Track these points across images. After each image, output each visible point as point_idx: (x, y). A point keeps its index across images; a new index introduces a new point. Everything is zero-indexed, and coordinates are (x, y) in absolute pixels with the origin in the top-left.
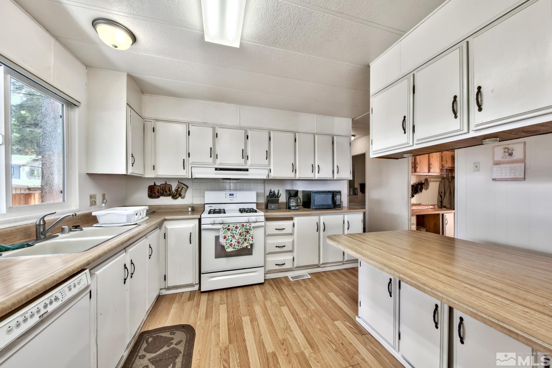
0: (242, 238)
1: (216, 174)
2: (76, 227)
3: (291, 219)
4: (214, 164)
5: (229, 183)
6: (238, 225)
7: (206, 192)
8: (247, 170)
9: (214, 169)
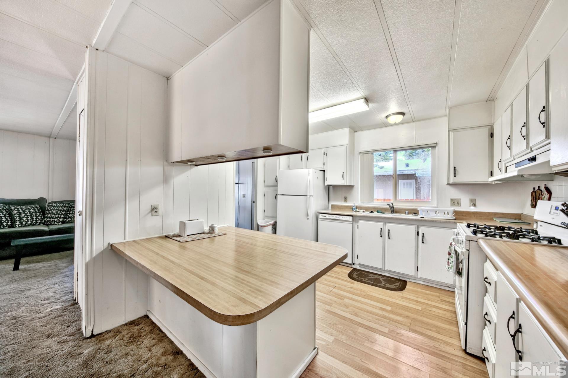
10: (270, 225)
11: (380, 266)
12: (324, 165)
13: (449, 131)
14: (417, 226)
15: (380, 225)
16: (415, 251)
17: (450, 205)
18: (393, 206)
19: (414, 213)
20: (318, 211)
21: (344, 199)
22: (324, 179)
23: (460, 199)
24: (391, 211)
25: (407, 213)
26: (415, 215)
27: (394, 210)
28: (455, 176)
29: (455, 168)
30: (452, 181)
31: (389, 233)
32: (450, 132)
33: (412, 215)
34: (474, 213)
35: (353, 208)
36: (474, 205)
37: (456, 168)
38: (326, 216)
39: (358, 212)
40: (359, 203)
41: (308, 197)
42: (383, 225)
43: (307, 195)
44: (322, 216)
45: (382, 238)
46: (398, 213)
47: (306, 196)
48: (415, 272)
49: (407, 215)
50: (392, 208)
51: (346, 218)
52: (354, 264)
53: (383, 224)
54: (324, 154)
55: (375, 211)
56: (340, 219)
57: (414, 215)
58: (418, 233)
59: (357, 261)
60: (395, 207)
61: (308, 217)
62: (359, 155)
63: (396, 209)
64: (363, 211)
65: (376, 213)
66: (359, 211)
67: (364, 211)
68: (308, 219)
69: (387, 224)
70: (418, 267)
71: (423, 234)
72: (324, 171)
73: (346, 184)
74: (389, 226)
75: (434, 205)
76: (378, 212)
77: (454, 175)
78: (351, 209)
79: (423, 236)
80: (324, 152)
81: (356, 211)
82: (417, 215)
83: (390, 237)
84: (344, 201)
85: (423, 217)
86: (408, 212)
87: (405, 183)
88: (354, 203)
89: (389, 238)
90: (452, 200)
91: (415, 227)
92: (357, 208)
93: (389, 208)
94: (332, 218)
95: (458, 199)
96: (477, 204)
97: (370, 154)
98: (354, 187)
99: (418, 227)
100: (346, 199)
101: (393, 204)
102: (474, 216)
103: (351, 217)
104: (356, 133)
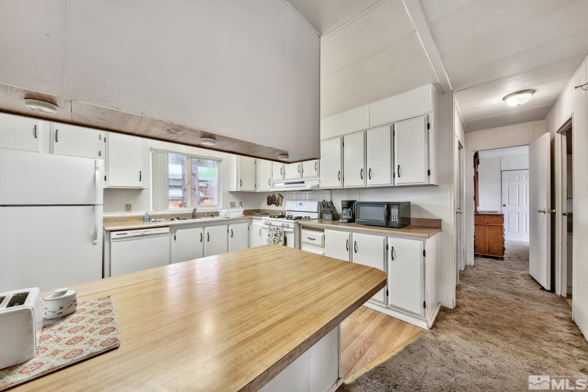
0: (277, 238)
1: (286, 187)
2: (212, 216)
3: (323, 230)
4: (283, 180)
5: (300, 194)
6: (275, 228)
7: (287, 202)
8: (303, 182)
9: (284, 183)
12: (100, 155)
14: (227, 225)
15: (200, 230)
17: (230, 207)
20: (106, 229)
23: (235, 202)
25: (206, 216)
28: (241, 186)
30: (239, 189)
31: (208, 235)
36: (242, 206)
38: (126, 234)
39: (159, 222)
40: (151, 210)
43: (95, 204)
44: (117, 235)
45: (202, 242)
49: (205, 218)
51: (161, 230)
54: (100, 139)
55: (174, 218)
56: (152, 233)
58: (228, 230)
61: (96, 241)
62: (151, 152)
65: (176, 220)
68: (95, 244)
69: (206, 228)
71: (232, 230)
73: (144, 188)
75: (220, 208)
76: (179, 219)
79: (232, 232)
84: (125, 210)
85: (229, 217)
88: (147, 212)
89: (208, 241)
90: (231, 203)
94: (140, 234)
97: (165, 154)
100: (129, 207)
103: (168, 228)
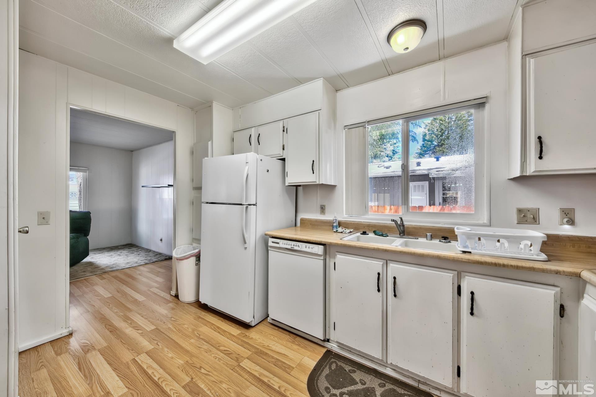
10: (192, 256)
11: (377, 354)
12: (283, 149)
13: (524, 56)
14: (456, 273)
15: (376, 265)
16: (453, 330)
17: (516, 222)
18: (403, 222)
19: (442, 237)
20: (267, 233)
21: (320, 209)
22: (284, 174)
23: (539, 209)
24: (399, 233)
25: (429, 237)
26: (447, 242)
27: (404, 231)
28: (541, 158)
29: (540, 138)
30: (533, 170)
31: (395, 283)
32: (527, 59)
33: (440, 241)
34: (572, 240)
35: (333, 225)
36: (571, 222)
37: (543, 140)
38: (278, 243)
40: (345, 215)
41: (245, 206)
42: (383, 265)
43: (243, 204)
44: (272, 242)
45: (380, 293)
46: (412, 235)
47: (241, 204)
48: (453, 378)
50: (402, 227)
51: (312, 248)
52: (328, 341)
53: (381, 263)
54: (284, 131)
55: (370, 231)
56: (302, 250)
57: (445, 242)
58: (459, 288)
59: (333, 336)
60: (405, 223)
61: (246, 246)
62: (344, 130)
63: (408, 228)
64: (348, 231)
65: (373, 236)
66: (342, 232)
67: (351, 232)
68: (246, 248)
69: (392, 265)
70: (459, 368)
71: (472, 293)
72: (284, 160)
73: (318, 183)
74: (394, 269)
75: (481, 222)
76: (376, 234)
77: (539, 156)
78: (330, 226)
79: (472, 299)
80: (284, 127)
81: (337, 231)
82: (450, 242)
83: (397, 294)
84: (320, 212)
85: (470, 253)
86: (431, 235)
87: (416, 186)
88: (335, 217)
89: (395, 296)
90: (520, 211)
91: (452, 275)
92: (340, 224)
93: (395, 225)
94: (289, 247)
95: (533, 209)
96: (577, 220)
97: (361, 128)
98: (337, 187)
99: (459, 277)
100: (323, 209)
101: (403, 219)
102: (574, 247)
103: (321, 247)
104: (339, 94)
